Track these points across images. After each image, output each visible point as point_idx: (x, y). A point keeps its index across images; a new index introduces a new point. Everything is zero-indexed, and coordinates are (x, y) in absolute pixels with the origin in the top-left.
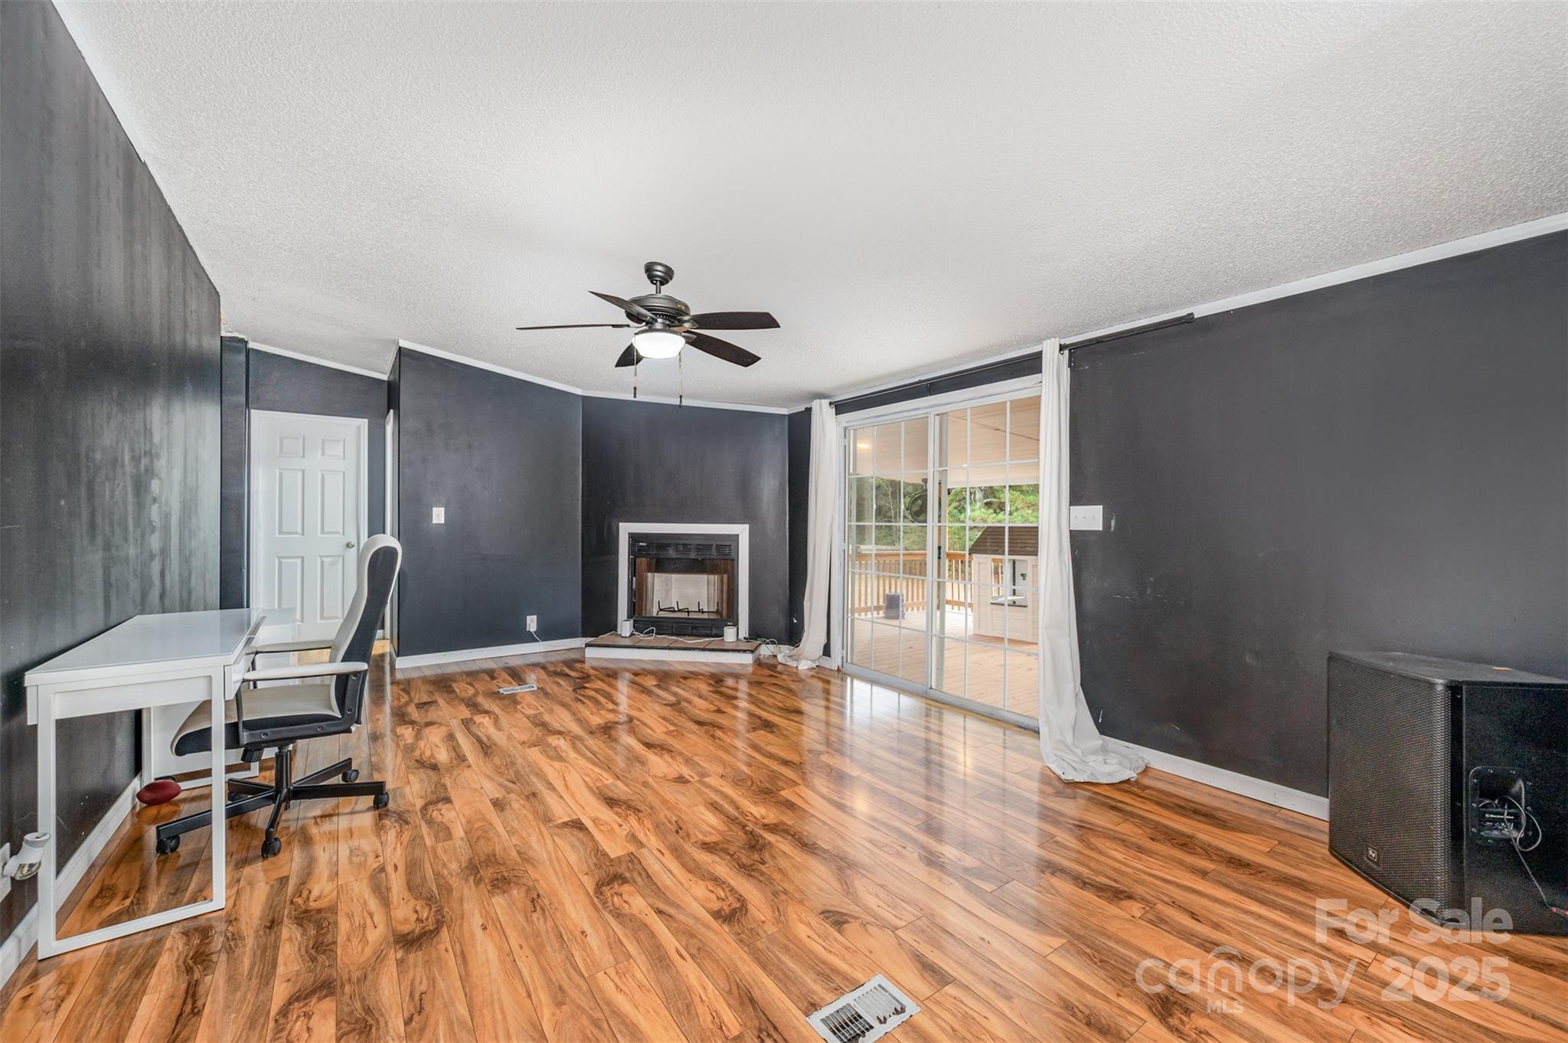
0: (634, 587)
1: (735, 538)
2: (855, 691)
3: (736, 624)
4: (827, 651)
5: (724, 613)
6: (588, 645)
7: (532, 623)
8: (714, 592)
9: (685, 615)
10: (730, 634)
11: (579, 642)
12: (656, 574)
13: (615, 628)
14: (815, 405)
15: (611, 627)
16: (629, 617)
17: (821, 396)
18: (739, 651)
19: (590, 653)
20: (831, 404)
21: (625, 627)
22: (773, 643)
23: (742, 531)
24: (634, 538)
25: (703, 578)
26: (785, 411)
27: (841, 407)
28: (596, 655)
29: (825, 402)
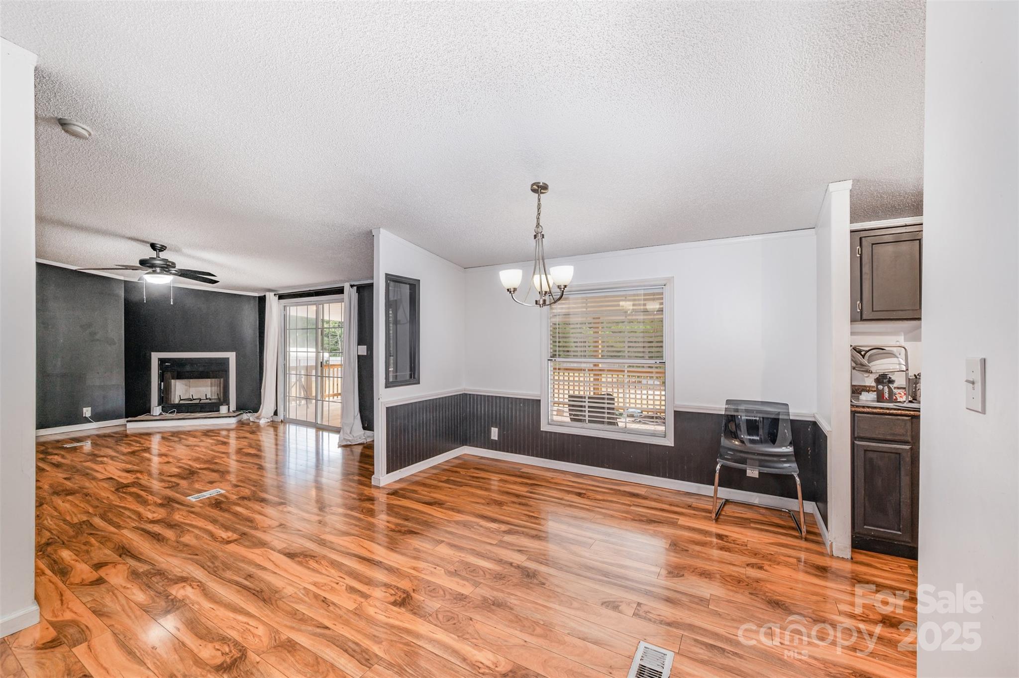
0: (162, 388)
1: (226, 361)
2: (290, 433)
3: (228, 404)
4: (276, 413)
5: (222, 399)
6: (128, 421)
7: (87, 412)
8: (215, 389)
9: (197, 401)
10: (223, 409)
11: (122, 421)
12: (177, 381)
13: (149, 412)
14: (267, 294)
15: (147, 411)
16: (159, 405)
17: (270, 290)
18: (230, 417)
19: (130, 426)
20: (275, 295)
21: (157, 410)
22: (250, 412)
23: (232, 356)
24: (162, 361)
25: (209, 381)
26: (256, 295)
27: (281, 297)
28: (134, 427)
29: (272, 294)
